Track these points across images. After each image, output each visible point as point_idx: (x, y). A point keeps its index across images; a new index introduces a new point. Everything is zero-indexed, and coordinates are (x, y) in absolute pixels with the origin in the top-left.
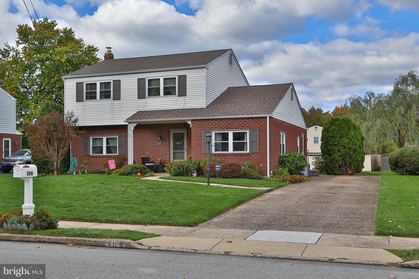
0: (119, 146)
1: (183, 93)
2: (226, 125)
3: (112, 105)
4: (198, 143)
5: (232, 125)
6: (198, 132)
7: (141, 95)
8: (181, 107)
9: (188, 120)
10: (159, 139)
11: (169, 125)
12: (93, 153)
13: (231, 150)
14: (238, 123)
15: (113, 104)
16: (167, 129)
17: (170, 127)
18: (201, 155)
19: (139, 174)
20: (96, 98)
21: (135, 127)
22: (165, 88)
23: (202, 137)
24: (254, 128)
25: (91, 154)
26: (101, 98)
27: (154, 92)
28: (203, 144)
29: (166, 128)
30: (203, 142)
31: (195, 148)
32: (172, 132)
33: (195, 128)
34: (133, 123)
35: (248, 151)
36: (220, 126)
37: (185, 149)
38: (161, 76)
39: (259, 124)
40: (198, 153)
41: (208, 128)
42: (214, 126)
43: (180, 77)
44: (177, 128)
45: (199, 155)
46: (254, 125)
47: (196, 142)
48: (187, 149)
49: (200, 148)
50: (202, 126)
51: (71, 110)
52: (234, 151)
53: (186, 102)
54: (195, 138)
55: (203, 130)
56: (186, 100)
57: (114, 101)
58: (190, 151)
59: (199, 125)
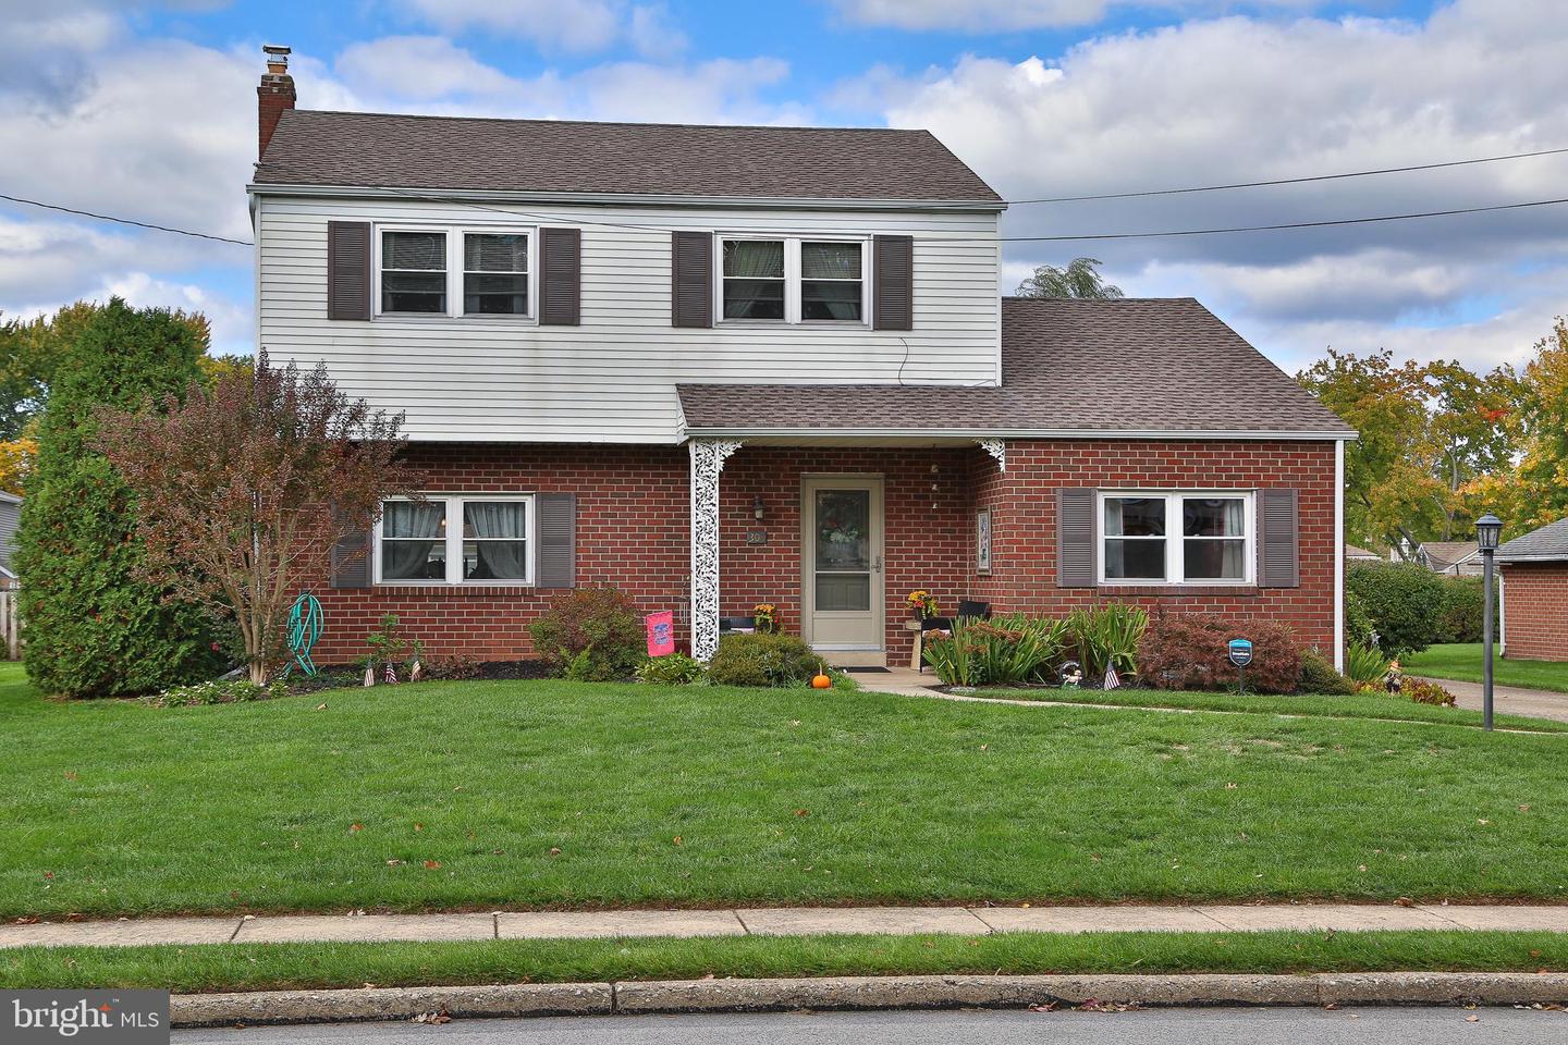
0: (543, 542)
1: (896, 314)
2: (1161, 469)
3: (531, 345)
4: (1034, 542)
5: (1185, 469)
6: (1037, 491)
7: (689, 311)
8: (889, 377)
9: (988, 439)
10: (759, 514)
11: (798, 456)
12: (385, 576)
13: (1175, 573)
14: (1214, 463)
15: (541, 345)
16: (791, 469)
17: (807, 462)
18: (1049, 594)
19: (821, 679)
20: (442, 309)
21: (727, 461)
22: (807, 288)
23: (1054, 513)
24: (1280, 484)
25: (377, 578)
26: (470, 309)
28: (1060, 545)
29: (788, 467)
30: (1059, 538)
31: (1024, 564)
32: (814, 485)
33: (1023, 476)
34: (721, 439)
35: (1250, 577)
36: (1135, 469)
37: (873, 562)
38: (793, 230)
39: (1299, 470)
40: (1035, 586)
41: (1082, 476)
42: (1108, 469)
43: (881, 242)
44: (838, 470)
45: (1042, 594)
46: (1279, 470)
47: (1025, 534)
48: (883, 562)
49: (1043, 564)
50: (1053, 468)
51: (318, 358)
52: (1187, 575)
53: (910, 359)
54: (1024, 520)
55: (1058, 483)
56: (912, 350)
57: (543, 329)
58: (901, 572)
59: (1042, 461)
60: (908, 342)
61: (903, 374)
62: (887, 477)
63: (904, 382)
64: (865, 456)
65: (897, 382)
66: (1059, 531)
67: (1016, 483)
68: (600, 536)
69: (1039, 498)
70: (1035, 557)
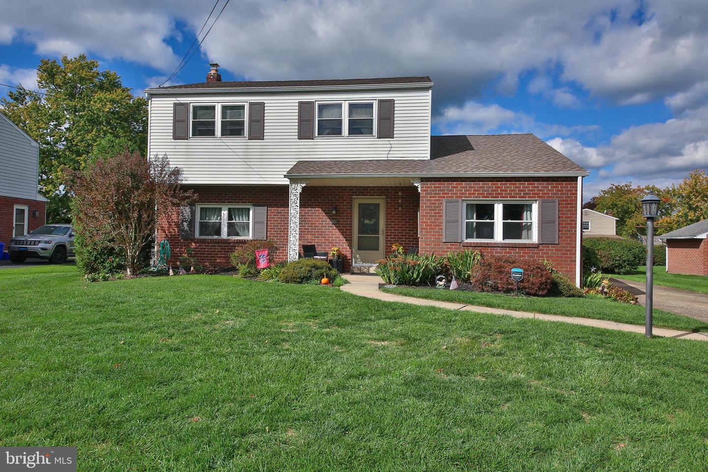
0: (255, 223)
1: (387, 131)
2: (492, 191)
3: (245, 147)
4: (433, 222)
5: (504, 191)
6: (434, 200)
7: (305, 133)
8: (383, 157)
9: (413, 178)
10: (334, 212)
11: (351, 190)
12: (200, 235)
13: (498, 236)
14: (517, 187)
15: (249, 147)
16: (349, 195)
17: (354, 192)
18: (439, 245)
19: (324, 280)
20: (213, 134)
21: (303, 188)
22: (351, 123)
23: (442, 210)
24: (549, 197)
25: (197, 235)
26: (223, 134)
27: (331, 129)
28: (444, 224)
29: (347, 194)
30: (444, 221)
31: (428, 232)
32: (358, 201)
33: (428, 194)
34: (300, 180)
36: (480, 190)
37: (381, 232)
38: (345, 100)
39: (559, 191)
40: (433, 242)
41: (455, 194)
42: (467, 190)
43: (381, 102)
44: (367, 195)
45: (436, 245)
46: (549, 190)
47: (429, 219)
48: (385, 231)
49: (437, 232)
50: (442, 190)
51: (164, 153)
52: (504, 238)
53: (393, 149)
54: (429, 213)
55: (444, 197)
56: (393, 146)
57: (249, 141)
58: (391, 235)
59: (437, 187)
60: (391, 142)
61: (389, 156)
62: (387, 198)
63: (389, 159)
64: (377, 190)
65: (386, 159)
66: (444, 218)
67: (425, 197)
68: (276, 221)
69: (435, 204)
70: (433, 229)
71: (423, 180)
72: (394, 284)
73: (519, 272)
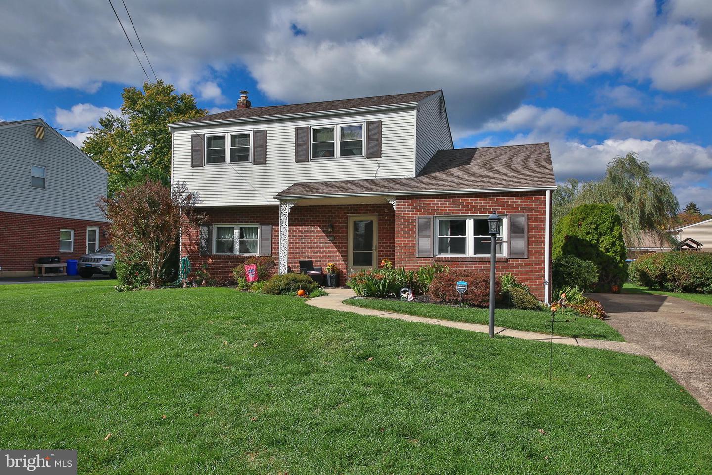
0: (261, 240)
1: (375, 152)
2: (462, 207)
3: (250, 172)
4: (407, 238)
5: (473, 206)
6: (408, 217)
7: (301, 157)
8: (372, 176)
9: (389, 197)
10: (330, 230)
11: (346, 208)
12: (217, 252)
13: (470, 251)
14: (487, 203)
15: (254, 172)
16: (344, 213)
17: (349, 210)
18: (413, 260)
19: (300, 292)
20: (224, 161)
21: (291, 208)
22: (343, 145)
23: (415, 226)
24: (518, 212)
25: (214, 252)
26: (233, 160)
27: (324, 151)
28: (417, 239)
29: (342, 212)
30: (417, 237)
31: (403, 248)
32: (352, 218)
33: (403, 211)
34: (290, 201)
35: (505, 253)
36: (451, 207)
37: (374, 248)
38: (337, 124)
39: (528, 205)
40: (407, 256)
41: (427, 210)
42: (439, 207)
43: (369, 124)
44: (361, 213)
45: (410, 260)
46: (519, 205)
47: (403, 235)
48: (378, 247)
49: (410, 247)
50: (415, 208)
51: (184, 180)
52: (475, 253)
53: (380, 168)
54: (402, 229)
55: (417, 214)
56: (381, 165)
57: (254, 166)
58: (383, 251)
59: (410, 205)
60: (379, 162)
61: (377, 175)
62: (378, 215)
63: (377, 178)
64: (371, 207)
65: (374, 178)
66: (417, 234)
67: (399, 214)
69: (409, 220)
70: (407, 244)
71: (398, 198)
72: (364, 296)
73: (464, 285)
